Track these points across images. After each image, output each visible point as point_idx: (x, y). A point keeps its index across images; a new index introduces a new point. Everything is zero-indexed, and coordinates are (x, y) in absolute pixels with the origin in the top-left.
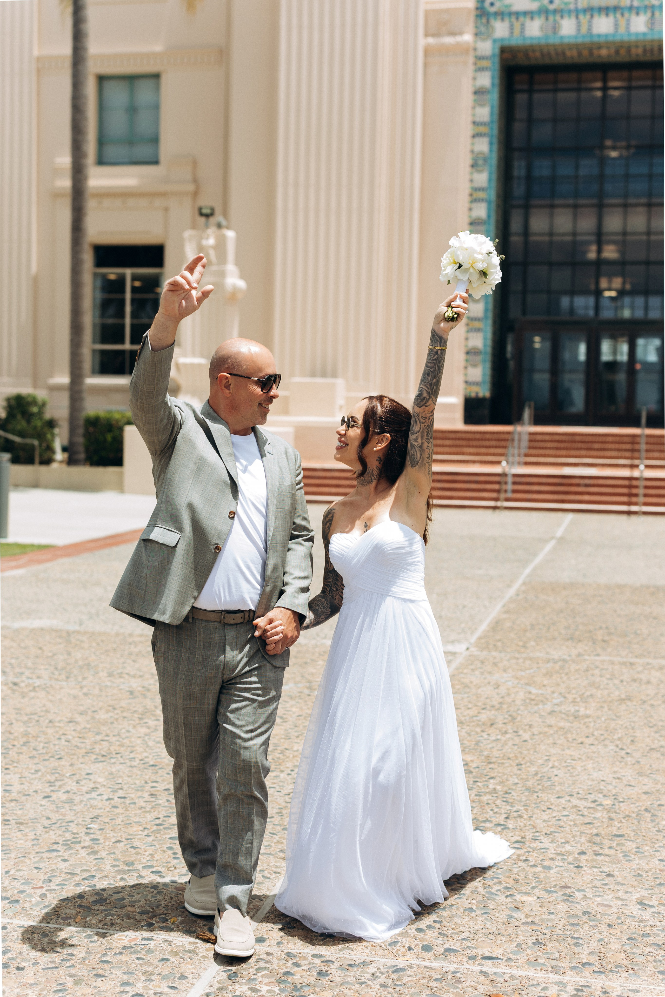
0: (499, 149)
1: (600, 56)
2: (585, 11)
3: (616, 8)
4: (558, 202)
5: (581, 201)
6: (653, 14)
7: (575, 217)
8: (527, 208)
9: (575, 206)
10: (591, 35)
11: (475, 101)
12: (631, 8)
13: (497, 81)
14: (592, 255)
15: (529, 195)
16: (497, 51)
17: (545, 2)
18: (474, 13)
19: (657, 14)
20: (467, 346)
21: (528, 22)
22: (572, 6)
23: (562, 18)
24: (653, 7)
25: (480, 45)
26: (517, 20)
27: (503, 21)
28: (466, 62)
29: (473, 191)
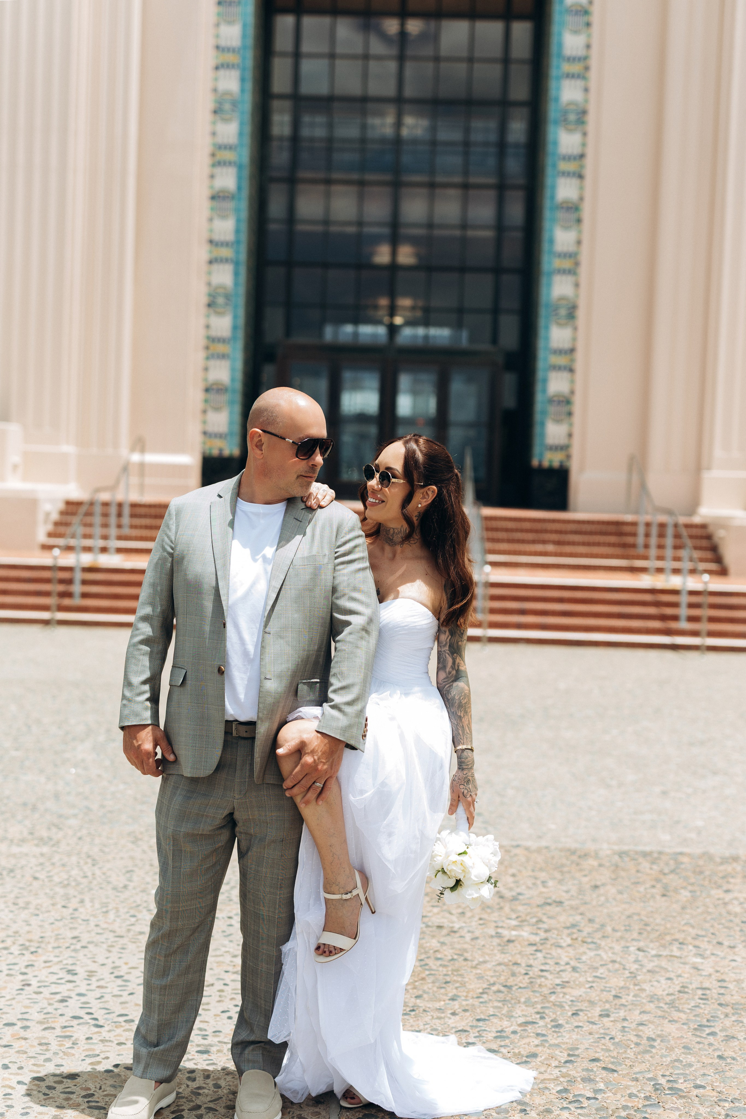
0: (254, 91)
4: (336, 176)
5: (370, 177)
7: (361, 198)
8: (292, 183)
9: (362, 184)
11: (219, 14)
15: (294, 163)
20: (206, 379)
29: (216, 149)
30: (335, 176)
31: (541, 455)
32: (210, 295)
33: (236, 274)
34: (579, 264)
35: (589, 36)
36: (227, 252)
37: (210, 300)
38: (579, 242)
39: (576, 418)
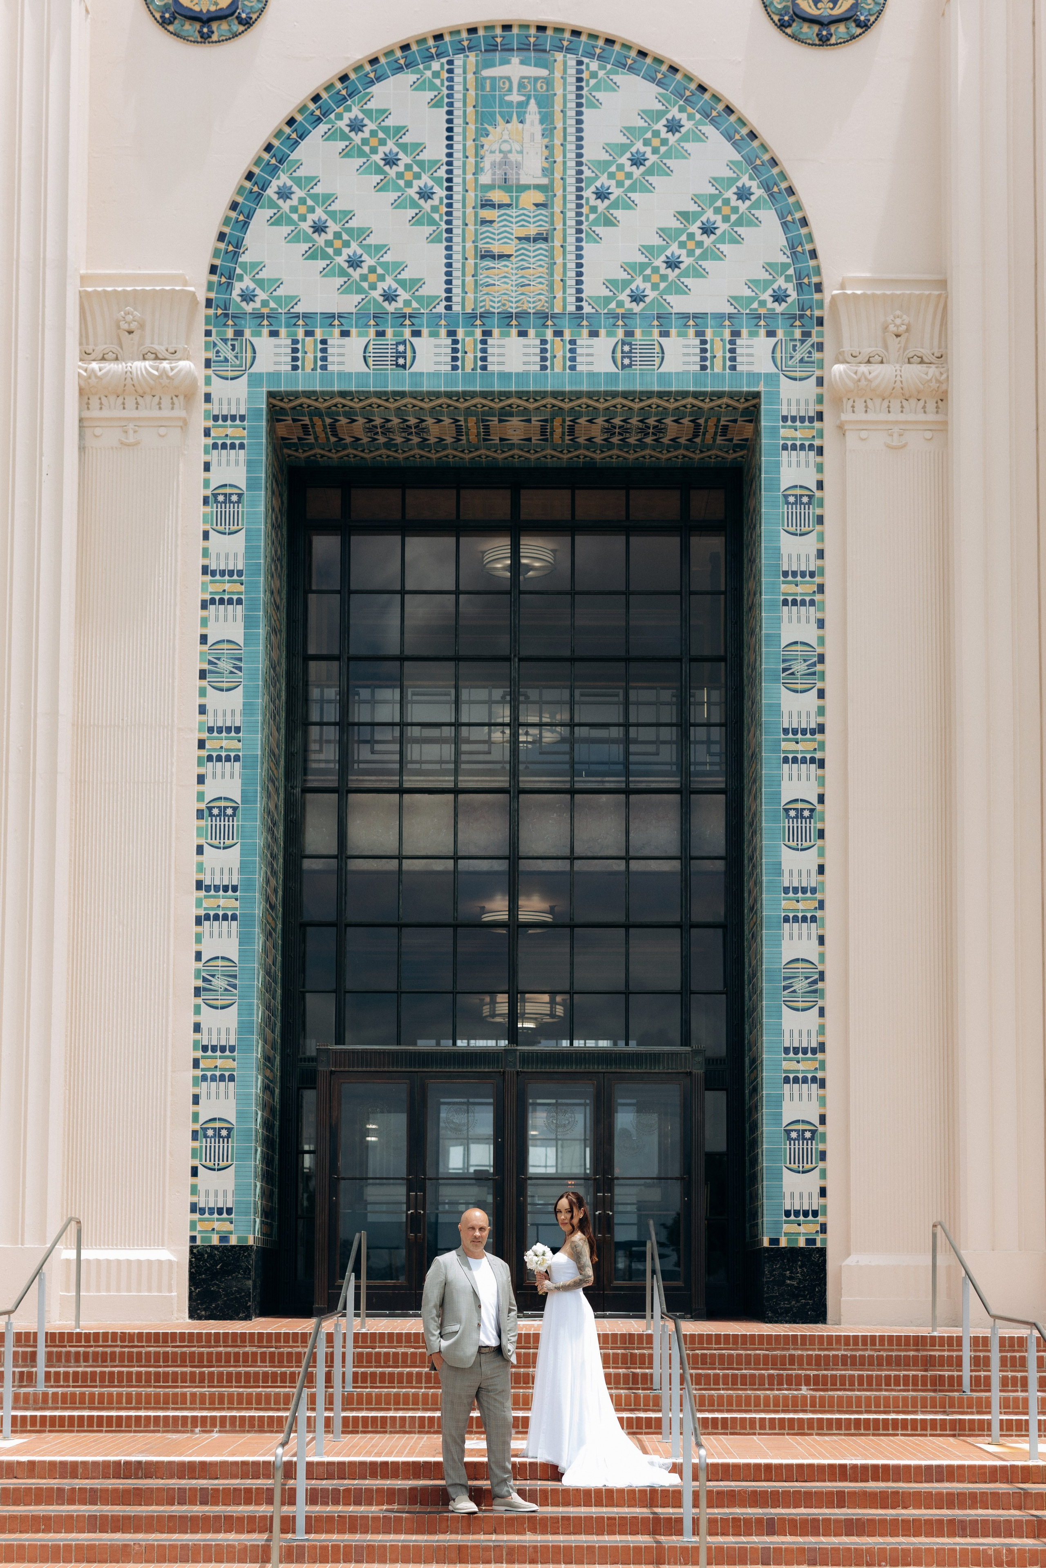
0: (268, 638)
2: (470, 319)
3: (544, 317)
6: (630, 334)
10: (487, 376)
11: (207, 518)
12: (577, 317)
13: (262, 474)
16: (262, 406)
17: (376, 294)
18: (203, 311)
19: (638, 333)
20: (196, 1117)
21: (335, 340)
22: (441, 309)
23: (416, 334)
24: (628, 316)
25: (218, 387)
26: (309, 333)
27: (274, 334)
28: (184, 425)
29: (205, 735)
31: (776, 1226)
32: (197, 974)
33: (246, 938)
34: (821, 905)
35: (821, 538)
36: (226, 903)
37: (200, 983)
38: (821, 869)
39: (830, 1163)
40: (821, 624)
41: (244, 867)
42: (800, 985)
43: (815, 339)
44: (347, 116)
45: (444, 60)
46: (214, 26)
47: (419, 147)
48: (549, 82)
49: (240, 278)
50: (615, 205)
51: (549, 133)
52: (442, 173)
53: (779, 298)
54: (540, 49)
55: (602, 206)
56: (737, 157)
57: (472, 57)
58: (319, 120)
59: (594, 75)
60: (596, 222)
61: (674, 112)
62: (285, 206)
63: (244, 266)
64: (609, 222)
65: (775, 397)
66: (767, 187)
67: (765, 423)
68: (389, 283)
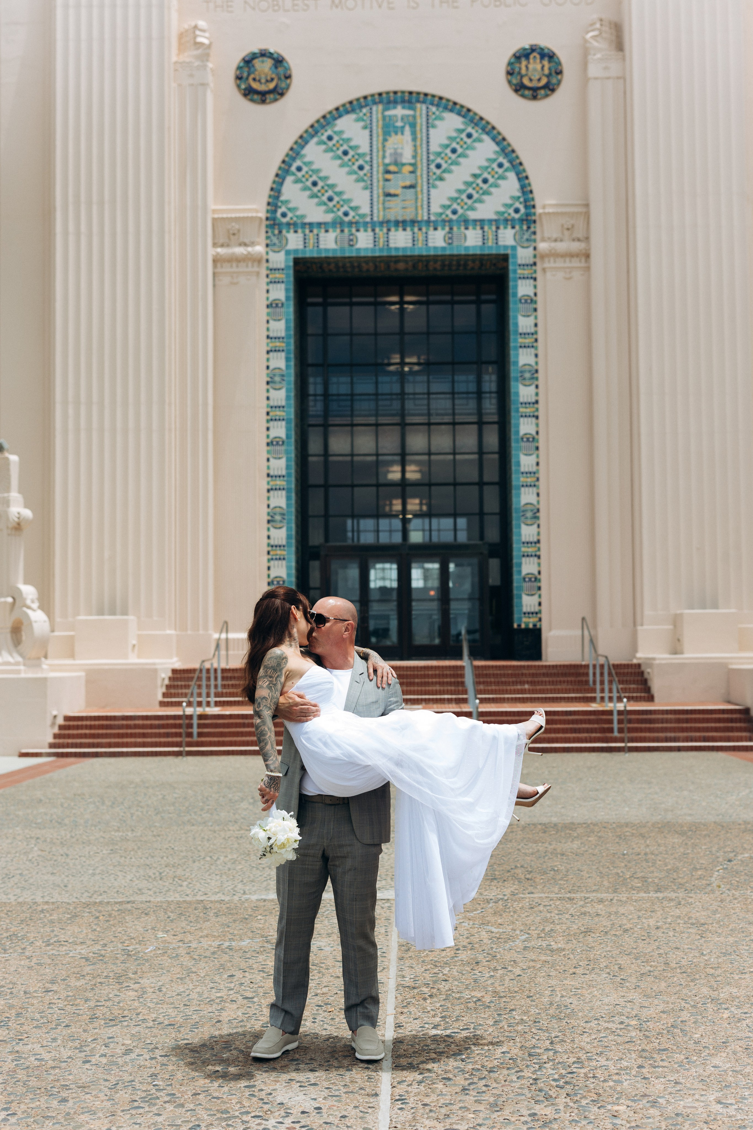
0: (295, 365)
1: (396, 270)
2: (381, 224)
3: (413, 222)
5: (382, 420)
6: (451, 229)
7: (377, 436)
8: (326, 427)
9: (377, 425)
10: (389, 249)
11: (268, 314)
12: (428, 222)
13: (292, 294)
14: (394, 474)
15: (326, 413)
16: (291, 264)
17: (340, 213)
18: (265, 223)
19: (455, 229)
20: (269, 576)
21: (322, 234)
22: (368, 219)
23: (358, 230)
24: (450, 221)
25: (272, 256)
26: (311, 231)
27: (296, 232)
28: (258, 274)
29: (269, 409)
30: (357, 420)
31: (520, 619)
32: (268, 514)
33: (288, 498)
34: (538, 479)
35: (536, 318)
36: (280, 483)
37: (270, 518)
38: (538, 464)
39: (543, 591)
40: (536, 356)
41: (288, 467)
42: (529, 514)
43: (532, 229)
44: (326, 134)
45: (368, 108)
46: (268, 96)
47: (357, 147)
48: (414, 117)
49: (280, 207)
50: (444, 171)
51: (414, 139)
52: (368, 158)
53: (517, 211)
54: (410, 102)
55: (438, 172)
56: (497, 148)
57: (380, 107)
58: (312, 136)
59: (434, 113)
60: (436, 179)
61: (470, 130)
62: (300, 174)
63: (282, 202)
64: (441, 179)
65: (515, 256)
66: (511, 162)
67: (511, 267)
68: (345, 208)
